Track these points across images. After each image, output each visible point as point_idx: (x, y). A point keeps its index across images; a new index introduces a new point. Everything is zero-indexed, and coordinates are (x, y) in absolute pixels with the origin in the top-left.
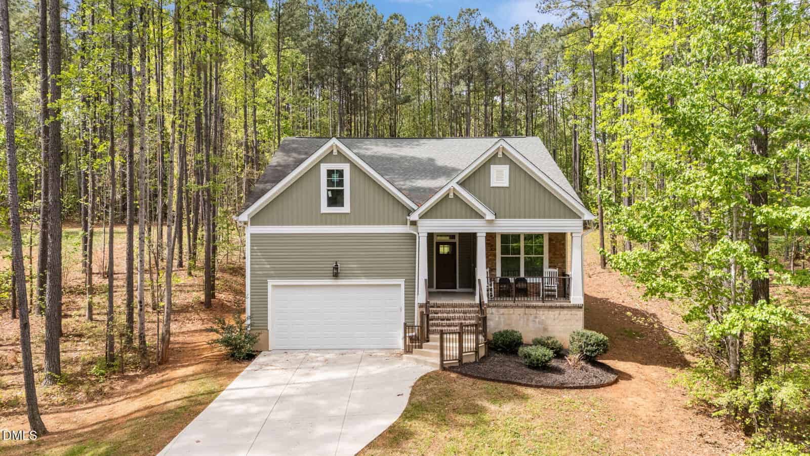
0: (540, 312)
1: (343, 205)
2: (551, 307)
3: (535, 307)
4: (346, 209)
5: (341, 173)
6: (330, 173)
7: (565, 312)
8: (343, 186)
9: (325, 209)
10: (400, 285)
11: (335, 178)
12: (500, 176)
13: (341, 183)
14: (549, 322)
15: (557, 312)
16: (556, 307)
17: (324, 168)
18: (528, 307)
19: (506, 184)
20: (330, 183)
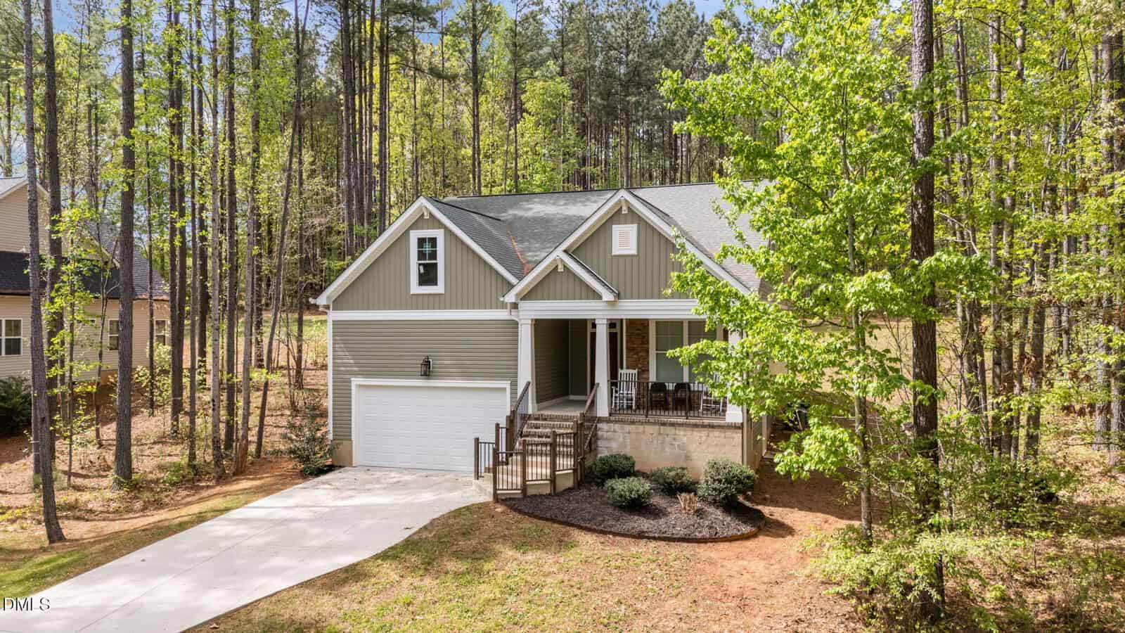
0: (681, 432)
1: (436, 284)
2: (696, 426)
3: (673, 425)
5: (433, 241)
6: (421, 241)
7: (716, 433)
8: (435, 259)
9: (415, 288)
10: (504, 389)
11: (427, 248)
12: (624, 240)
13: (433, 255)
14: (693, 447)
15: (704, 433)
16: (704, 426)
17: (414, 236)
18: (664, 424)
19: (634, 252)
20: (421, 255)
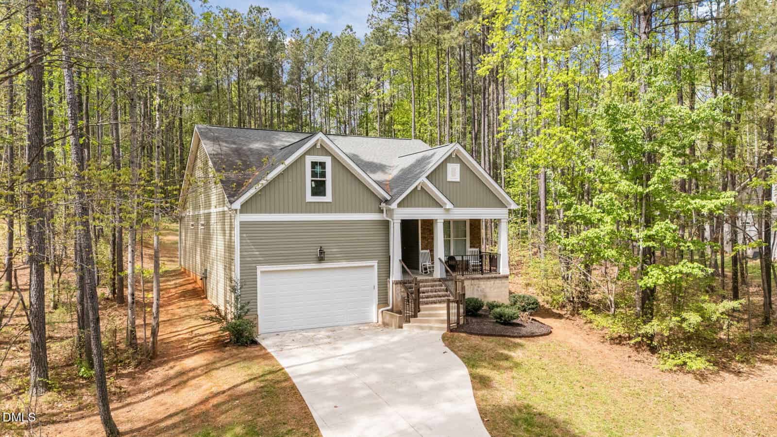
0: (482, 283)
2: (489, 278)
3: (478, 279)
4: (328, 198)
7: (498, 281)
10: (372, 266)
12: (454, 173)
14: (487, 290)
15: (492, 282)
16: (492, 278)
17: (309, 159)
18: (473, 279)
19: (458, 180)
